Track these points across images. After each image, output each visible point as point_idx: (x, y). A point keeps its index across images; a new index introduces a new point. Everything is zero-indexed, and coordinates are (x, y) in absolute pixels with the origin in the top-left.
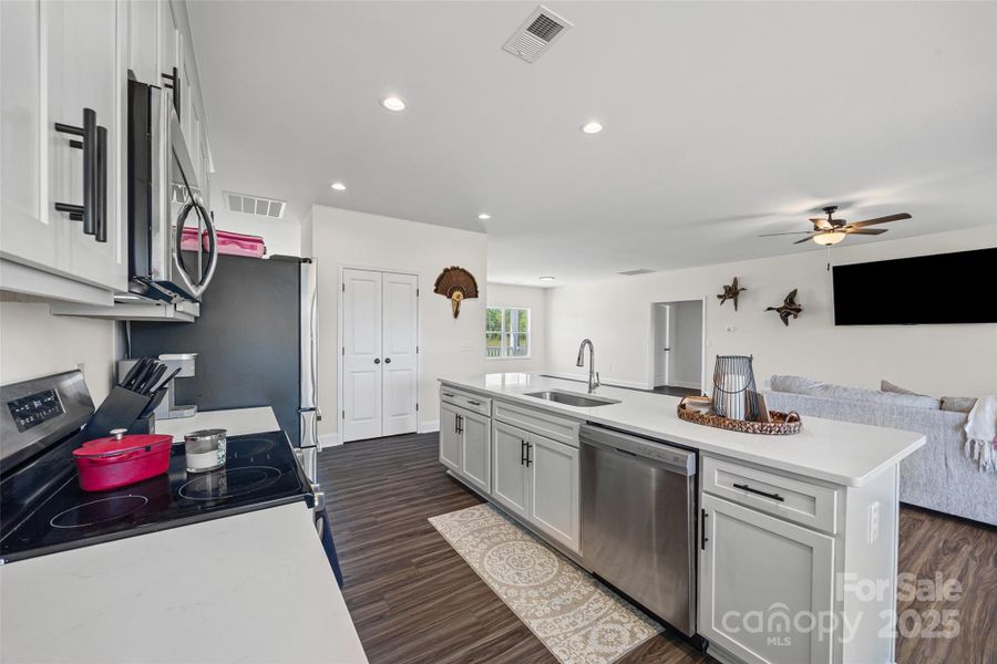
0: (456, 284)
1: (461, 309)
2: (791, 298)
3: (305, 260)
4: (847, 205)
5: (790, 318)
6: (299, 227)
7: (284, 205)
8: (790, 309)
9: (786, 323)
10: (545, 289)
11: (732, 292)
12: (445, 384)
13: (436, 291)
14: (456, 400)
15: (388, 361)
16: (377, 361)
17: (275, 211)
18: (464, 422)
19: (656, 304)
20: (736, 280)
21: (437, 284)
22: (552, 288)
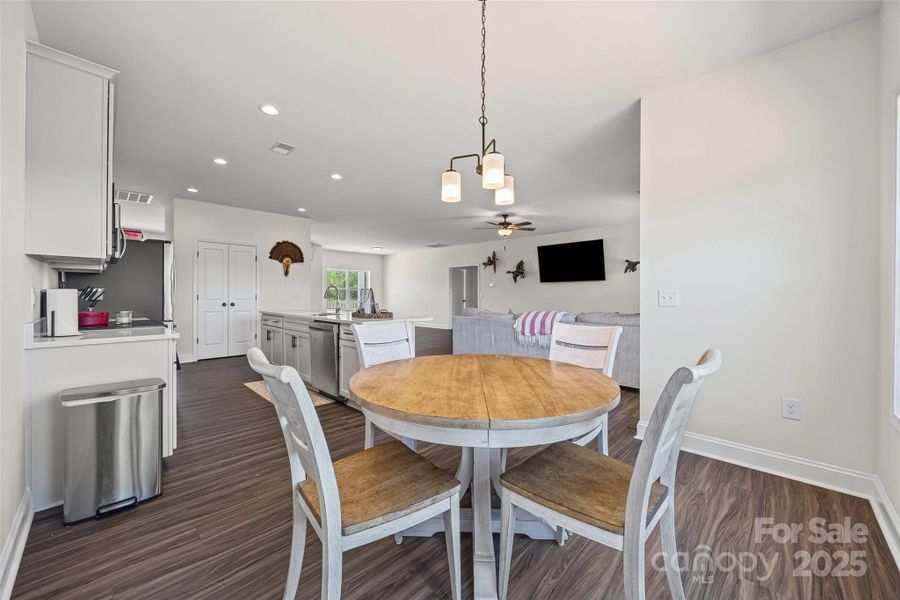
0: (287, 253)
1: (290, 270)
2: (520, 265)
3: (167, 242)
4: (513, 215)
5: (518, 278)
6: (164, 209)
7: (151, 197)
8: (519, 272)
9: (515, 280)
10: (383, 257)
11: (492, 262)
12: (264, 314)
13: (270, 257)
14: (268, 323)
15: (233, 305)
16: (224, 305)
17: (144, 199)
18: (272, 335)
19: (453, 268)
20: (494, 253)
21: (271, 253)
22: (387, 255)
